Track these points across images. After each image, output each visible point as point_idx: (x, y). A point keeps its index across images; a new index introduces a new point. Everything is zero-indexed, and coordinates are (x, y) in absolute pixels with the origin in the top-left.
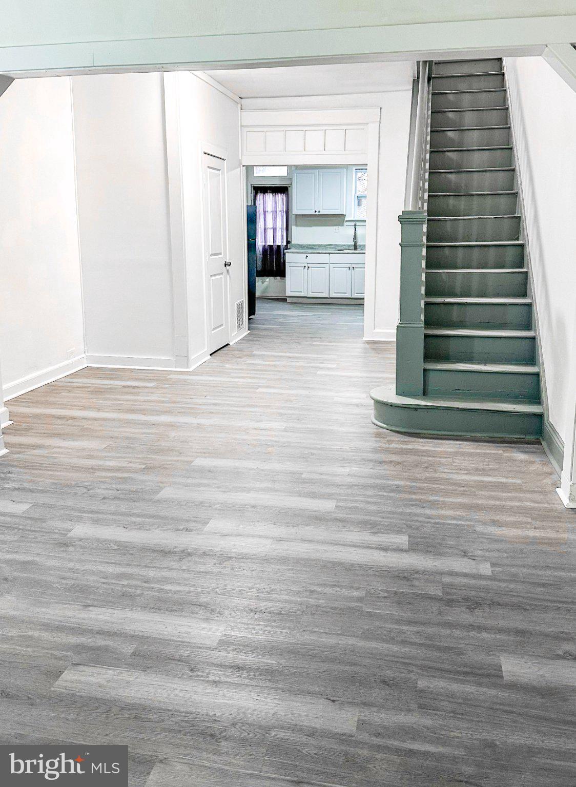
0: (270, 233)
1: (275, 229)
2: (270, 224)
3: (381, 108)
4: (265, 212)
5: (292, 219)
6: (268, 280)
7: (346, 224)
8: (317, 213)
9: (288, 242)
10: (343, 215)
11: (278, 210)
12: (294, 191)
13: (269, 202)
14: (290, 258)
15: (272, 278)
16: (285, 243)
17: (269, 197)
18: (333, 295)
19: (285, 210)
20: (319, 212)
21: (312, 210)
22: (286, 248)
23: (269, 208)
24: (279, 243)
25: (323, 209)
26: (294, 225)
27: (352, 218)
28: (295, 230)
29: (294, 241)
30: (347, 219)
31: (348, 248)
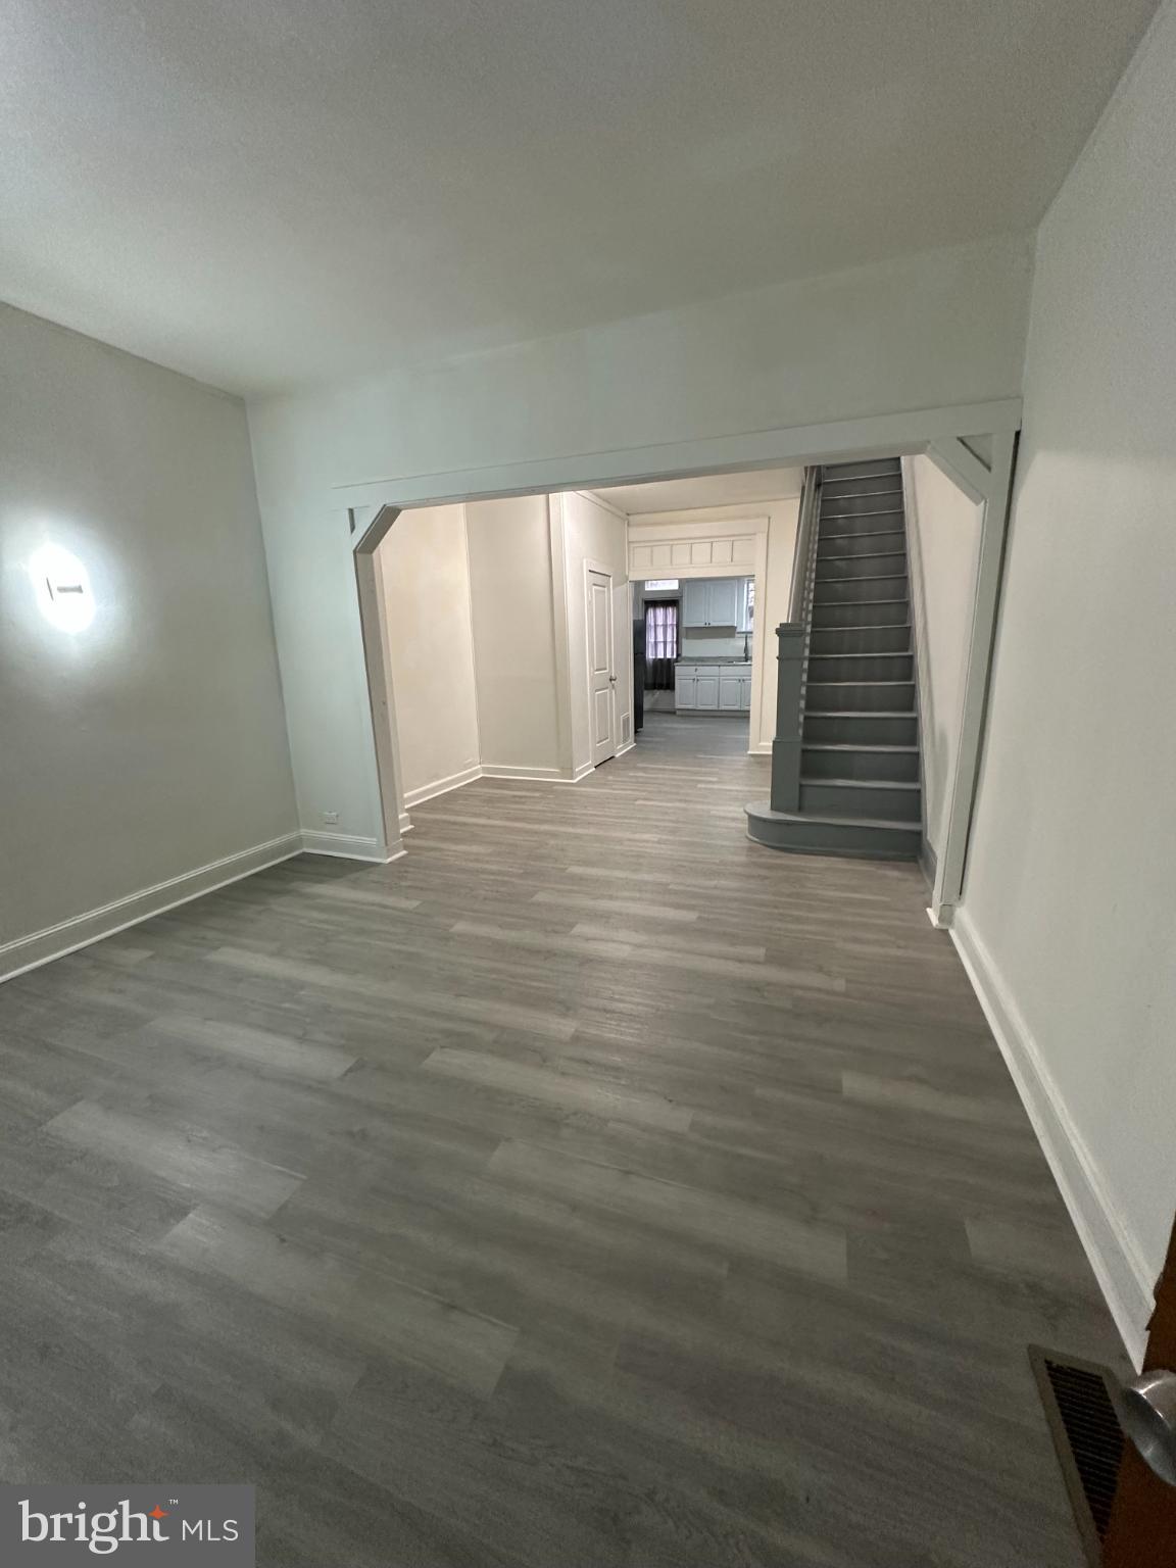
0: (661, 647)
1: (665, 643)
2: (660, 638)
3: (769, 518)
4: (655, 625)
5: (683, 631)
6: (658, 693)
7: (737, 635)
8: (707, 626)
9: (678, 655)
10: (734, 628)
11: (668, 622)
12: (685, 604)
13: (659, 617)
14: (679, 670)
15: (662, 691)
16: (675, 656)
17: (660, 612)
18: (723, 707)
19: (675, 623)
20: (710, 624)
21: (702, 623)
22: (676, 660)
23: (660, 622)
24: (669, 656)
25: (714, 622)
26: (684, 638)
27: (744, 630)
28: (685, 642)
29: (684, 654)
30: (738, 630)
31: (739, 659)
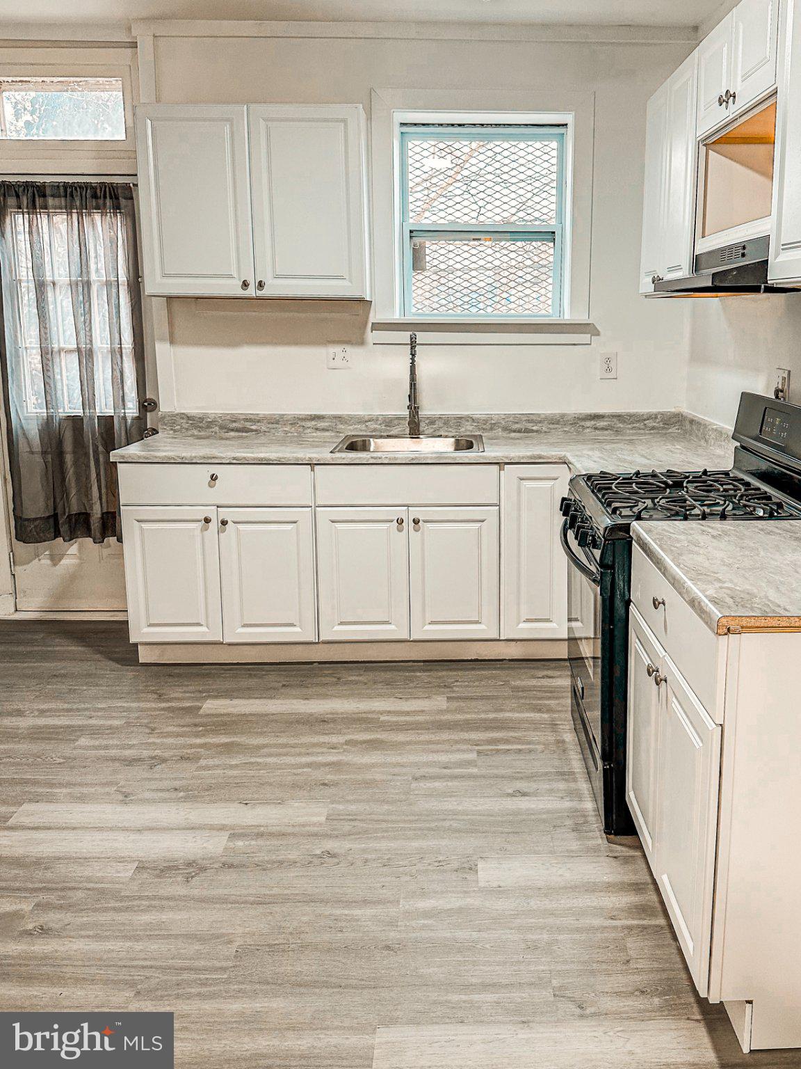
2: (65, 334)
4: (39, 289)
5: (156, 315)
7: (372, 336)
8: (251, 291)
9: (144, 406)
10: (362, 304)
11: (93, 277)
13: (54, 243)
17: (57, 226)
18: (335, 632)
19: (123, 278)
20: (261, 285)
21: (230, 277)
22: (141, 430)
23: (60, 270)
24: (106, 408)
25: (277, 277)
26: (162, 340)
27: (396, 316)
28: (164, 354)
30: (376, 316)
